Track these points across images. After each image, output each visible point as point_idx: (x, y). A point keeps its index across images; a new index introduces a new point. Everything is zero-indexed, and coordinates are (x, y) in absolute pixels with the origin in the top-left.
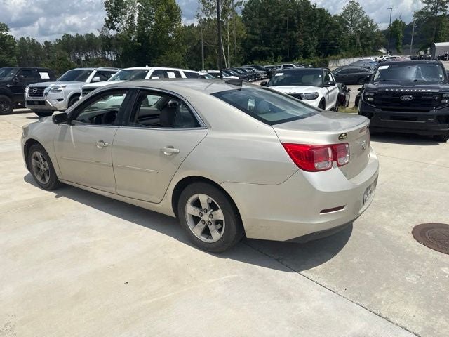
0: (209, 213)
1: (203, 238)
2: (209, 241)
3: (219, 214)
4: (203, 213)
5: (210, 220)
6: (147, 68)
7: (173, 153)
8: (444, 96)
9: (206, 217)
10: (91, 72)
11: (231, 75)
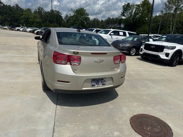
6: (111, 29)
10: (94, 30)
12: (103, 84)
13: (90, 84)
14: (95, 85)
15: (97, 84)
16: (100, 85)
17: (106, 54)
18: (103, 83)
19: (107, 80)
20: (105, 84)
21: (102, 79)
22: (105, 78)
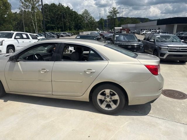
0: (109, 97)
1: (107, 109)
2: (110, 109)
3: (116, 97)
4: (107, 97)
5: (110, 100)
7: (91, 72)
8: (141, 46)
9: (108, 99)
11: (42, 36)
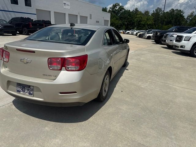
12: (30, 94)
13: (15, 88)
14: (20, 91)
15: (23, 91)
16: (27, 93)
17: (34, 52)
18: (30, 91)
19: (35, 89)
20: (32, 94)
21: (29, 86)
22: (33, 86)
